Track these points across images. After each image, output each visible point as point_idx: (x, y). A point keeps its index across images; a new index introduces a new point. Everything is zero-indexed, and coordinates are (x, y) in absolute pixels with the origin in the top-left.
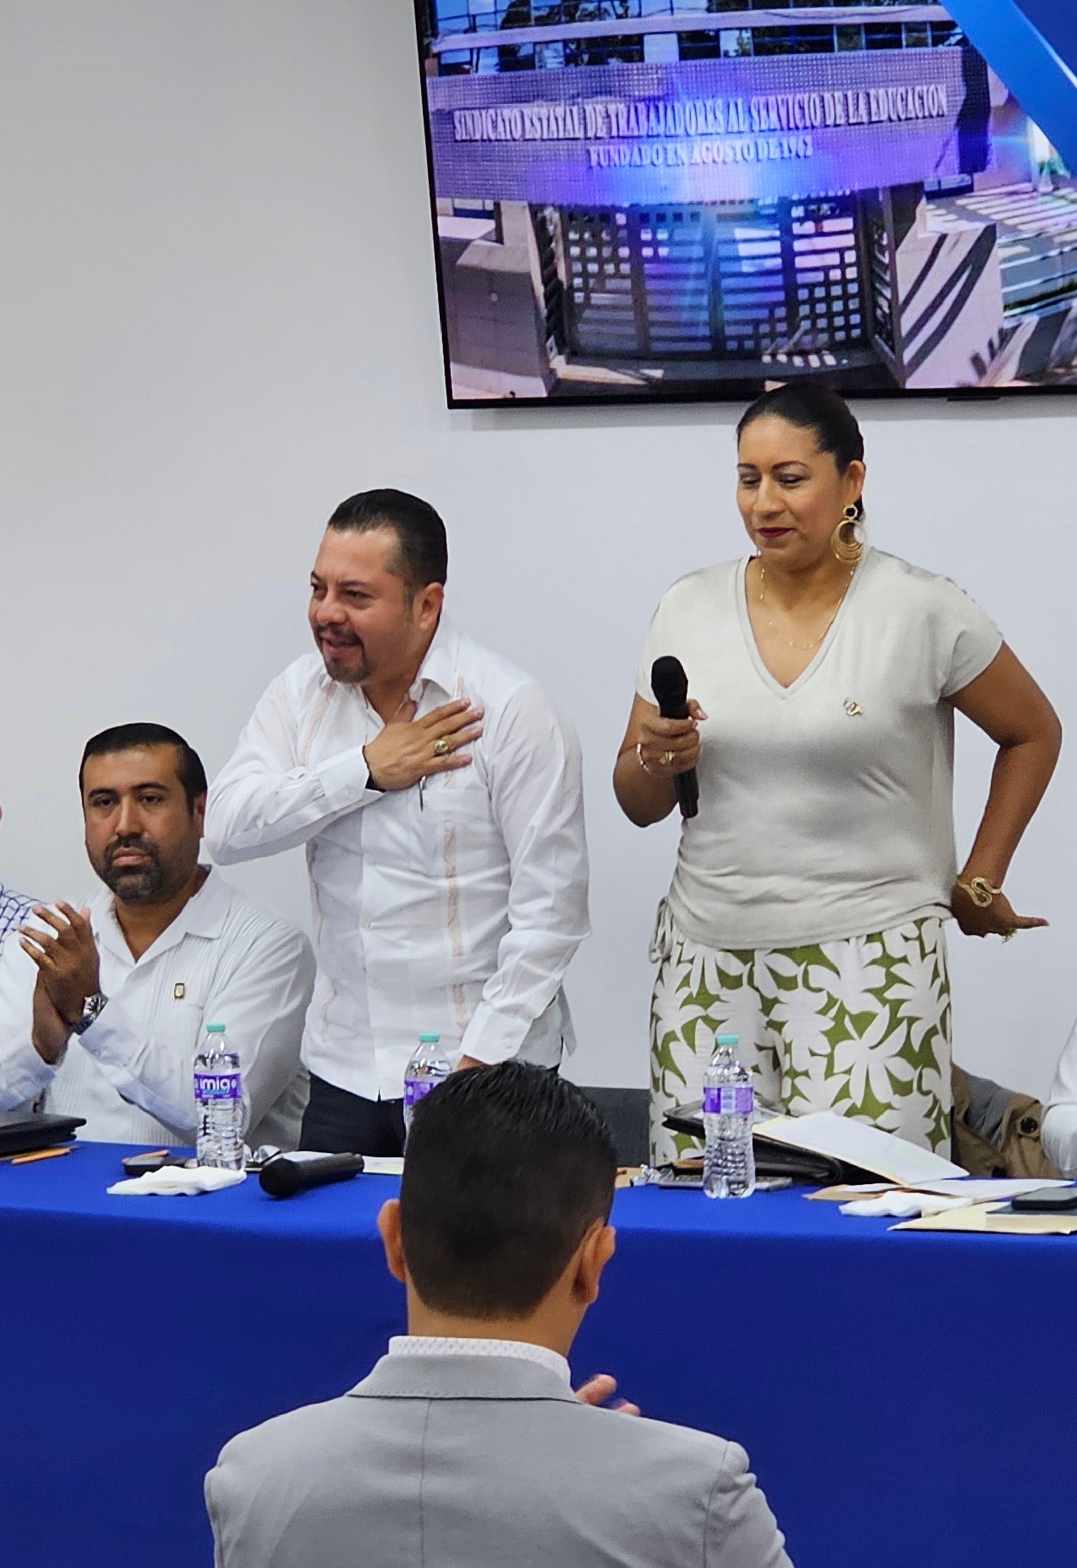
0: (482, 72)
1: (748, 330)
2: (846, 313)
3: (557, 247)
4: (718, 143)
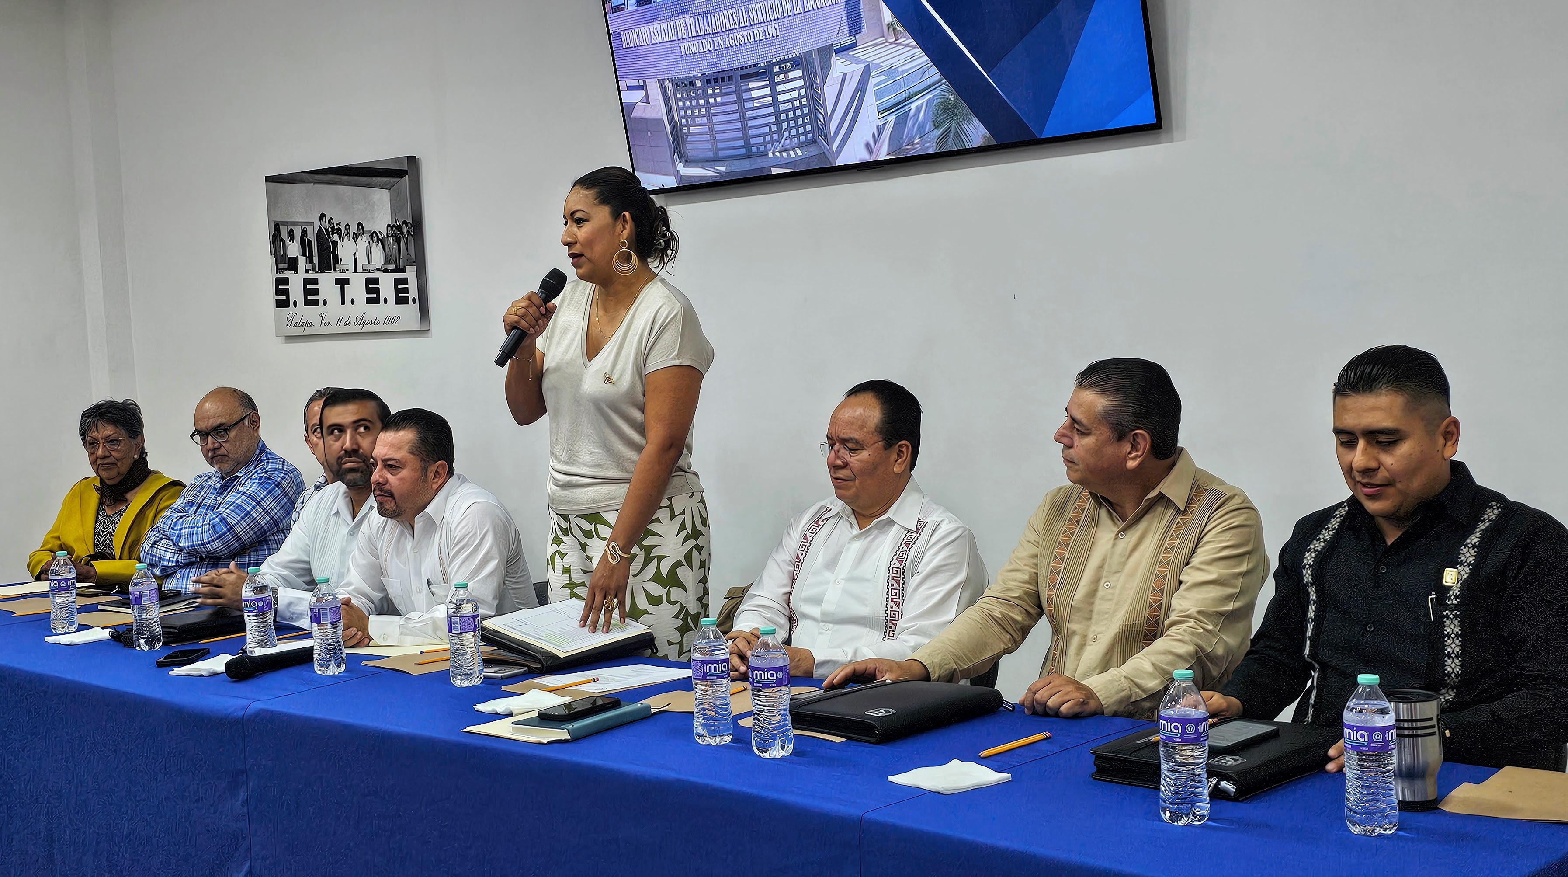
0: (630, 9)
1: (761, 140)
2: (804, 125)
3: (673, 102)
4: (736, 34)
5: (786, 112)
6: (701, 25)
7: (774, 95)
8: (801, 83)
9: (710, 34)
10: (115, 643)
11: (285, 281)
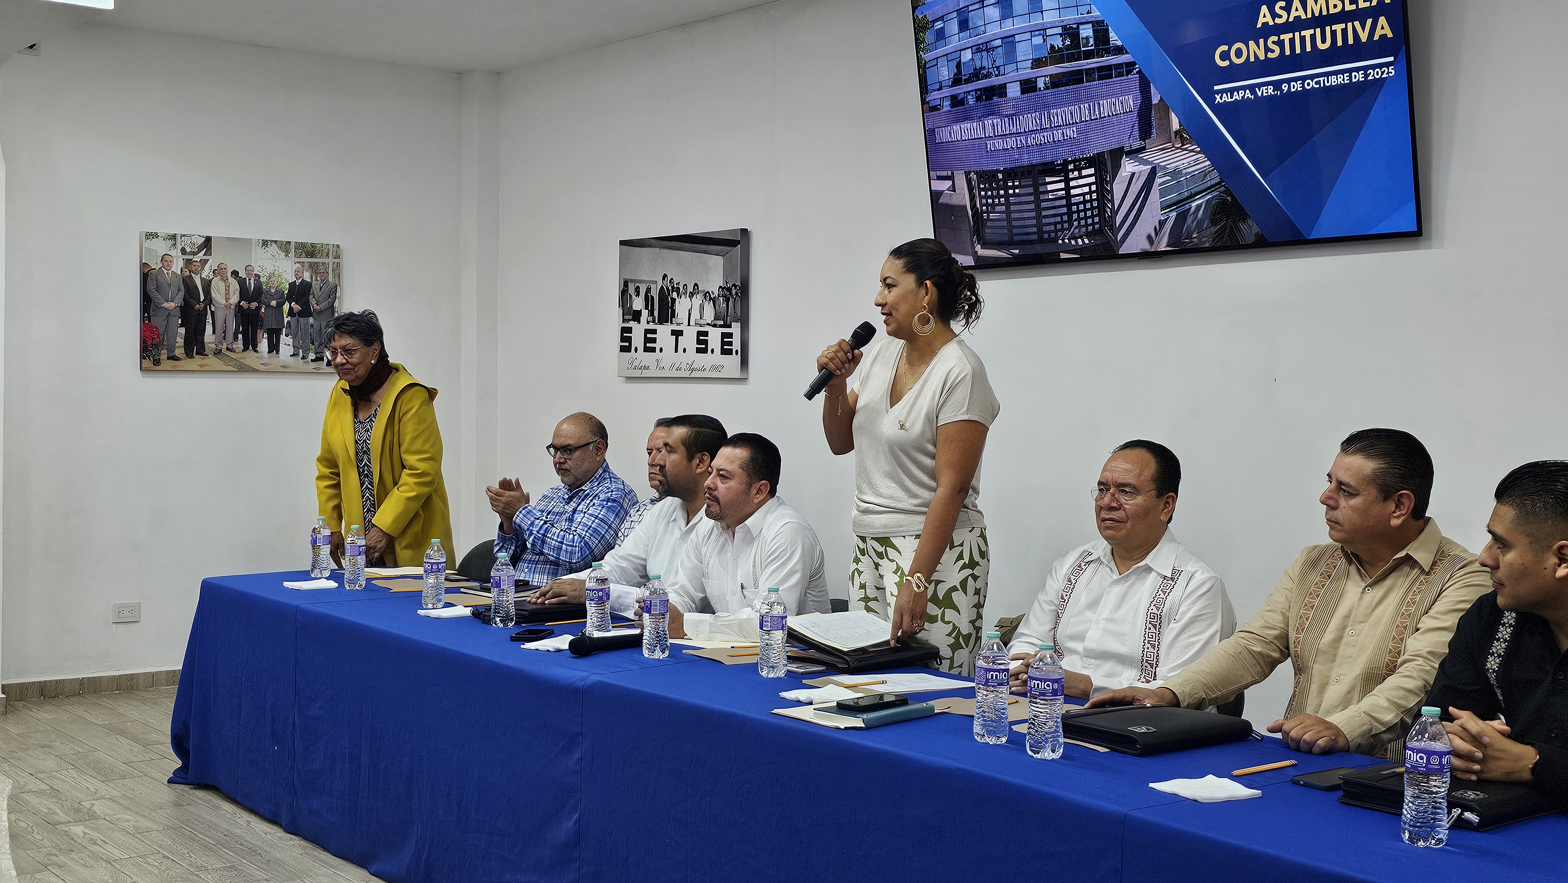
0: (945, 109)
1: (1052, 228)
2: (1093, 217)
3: (976, 192)
4: (1038, 134)
5: (1077, 204)
6: (1007, 125)
7: (1068, 188)
8: (1093, 179)
9: (1014, 133)
10: (476, 620)
11: (629, 330)
